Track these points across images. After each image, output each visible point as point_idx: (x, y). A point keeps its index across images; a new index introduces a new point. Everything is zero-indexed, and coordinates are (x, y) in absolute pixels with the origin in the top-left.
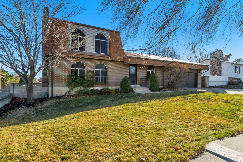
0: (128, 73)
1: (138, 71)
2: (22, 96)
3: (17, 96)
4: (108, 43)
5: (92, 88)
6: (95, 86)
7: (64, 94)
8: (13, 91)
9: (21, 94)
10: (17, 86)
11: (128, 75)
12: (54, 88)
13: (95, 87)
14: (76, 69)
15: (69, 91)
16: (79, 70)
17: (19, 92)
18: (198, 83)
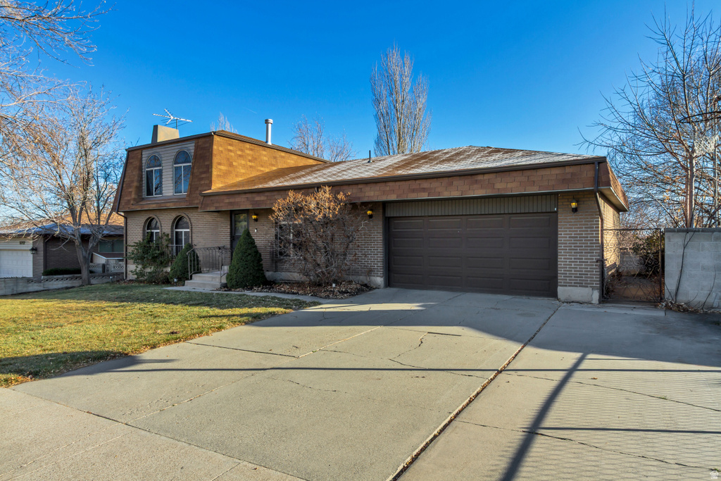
0: (229, 234)
1: (250, 228)
11: (229, 239)
14: (151, 233)
16: (155, 232)
18: (561, 271)
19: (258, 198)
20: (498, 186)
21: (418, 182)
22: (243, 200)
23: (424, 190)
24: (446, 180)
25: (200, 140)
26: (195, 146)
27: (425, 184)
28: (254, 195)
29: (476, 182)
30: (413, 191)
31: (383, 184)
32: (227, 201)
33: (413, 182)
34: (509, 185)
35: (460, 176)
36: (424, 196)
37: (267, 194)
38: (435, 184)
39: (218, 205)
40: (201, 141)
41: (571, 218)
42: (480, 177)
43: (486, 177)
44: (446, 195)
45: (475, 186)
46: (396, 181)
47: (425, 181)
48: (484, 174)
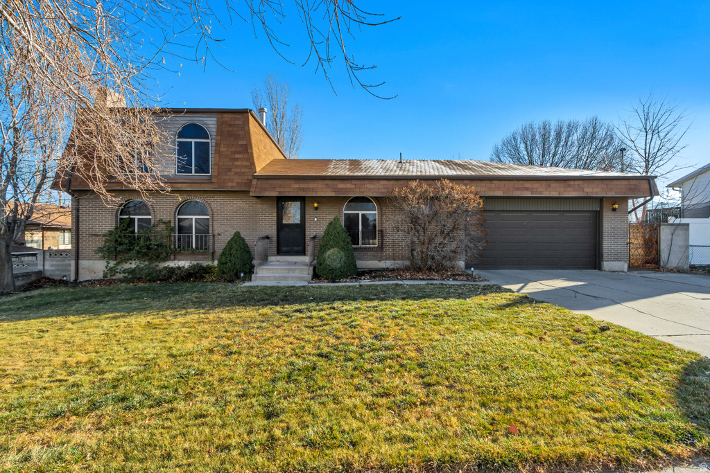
0: (275, 222)
1: (307, 217)
2: (57, 275)
3: (50, 275)
4: (213, 144)
5: (166, 264)
6: (175, 260)
7: (100, 276)
8: (44, 265)
9: (57, 273)
10: (51, 255)
11: (275, 227)
12: (80, 262)
13: (176, 262)
14: (131, 219)
15: (113, 271)
16: (138, 219)
17: (53, 268)
18: (605, 251)
19: (341, 185)
20: (586, 190)
21: (520, 182)
22: (320, 186)
23: (527, 189)
24: (544, 183)
25: (225, 115)
26: (217, 121)
27: (528, 185)
28: (335, 182)
29: (569, 186)
30: (518, 189)
31: (489, 182)
32: (297, 186)
33: (517, 182)
34: (595, 190)
35: (556, 180)
36: (528, 194)
37: (354, 182)
38: (535, 185)
39: (283, 190)
40: (227, 117)
41: (612, 214)
42: (572, 183)
43: (576, 183)
44: (546, 194)
45: (569, 189)
46: (500, 180)
47: (527, 182)
48: (574, 180)
